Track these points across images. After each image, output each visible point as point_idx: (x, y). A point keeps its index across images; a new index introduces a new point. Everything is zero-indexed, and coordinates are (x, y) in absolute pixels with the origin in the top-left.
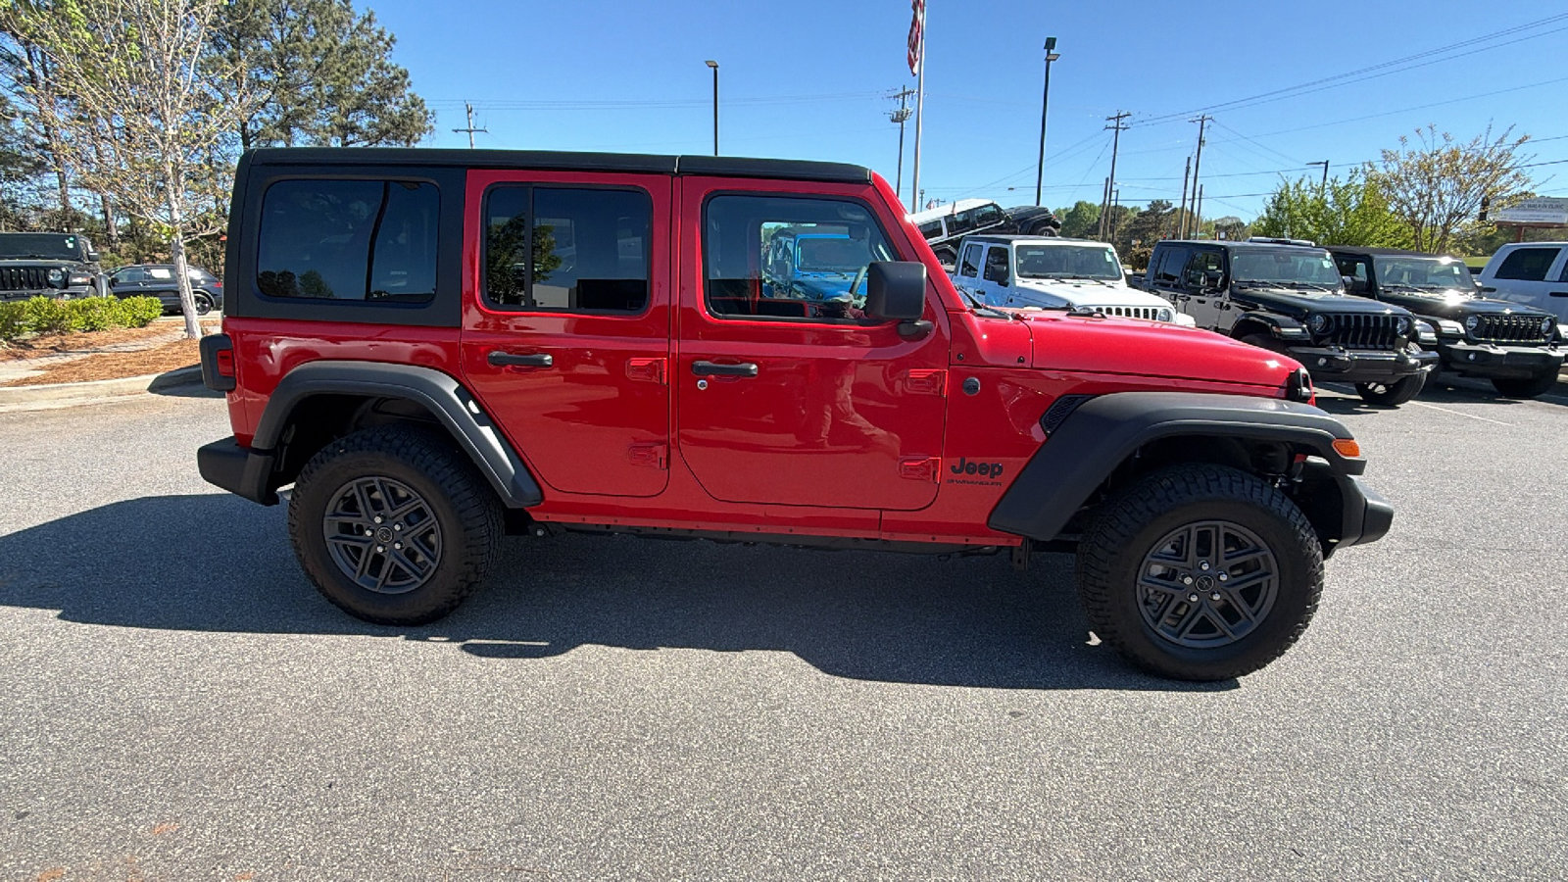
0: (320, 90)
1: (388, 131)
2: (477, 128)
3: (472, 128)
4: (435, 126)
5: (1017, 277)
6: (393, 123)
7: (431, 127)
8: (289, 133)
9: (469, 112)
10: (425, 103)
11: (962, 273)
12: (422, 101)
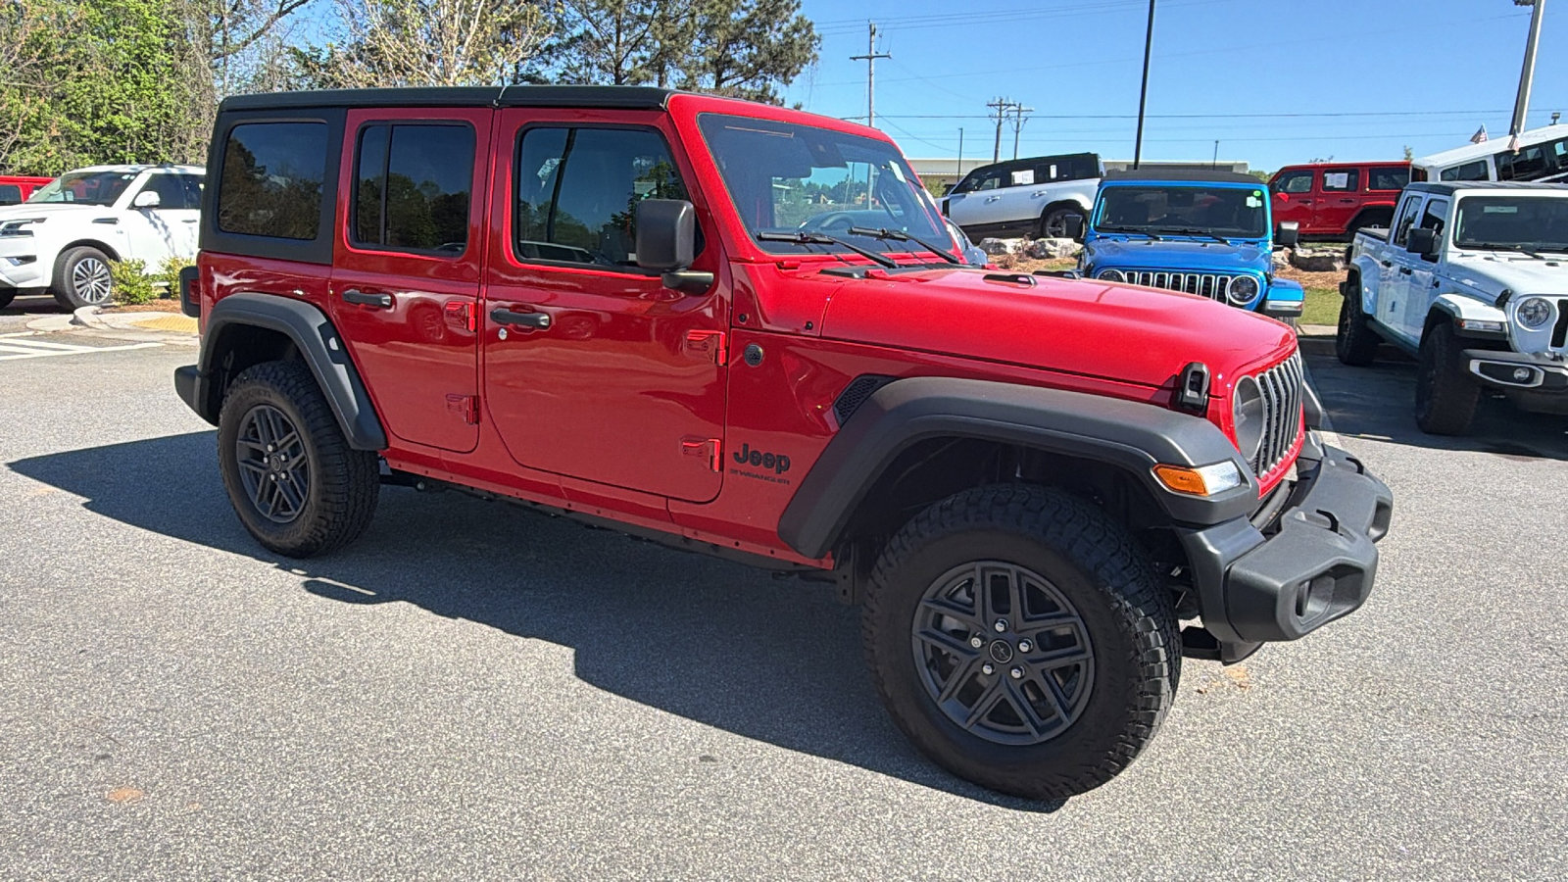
0: (693, 21)
1: (762, 65)
2: (880, 54)
3: (873, 54)
4: (819, 53)
5: (1451, 246)
6: (770, 53)
7: (815, 56)
8: (661, 71)
9: (872, 34)
10: (814, 27)
11: (1395, 241)
12: (811, 24)
